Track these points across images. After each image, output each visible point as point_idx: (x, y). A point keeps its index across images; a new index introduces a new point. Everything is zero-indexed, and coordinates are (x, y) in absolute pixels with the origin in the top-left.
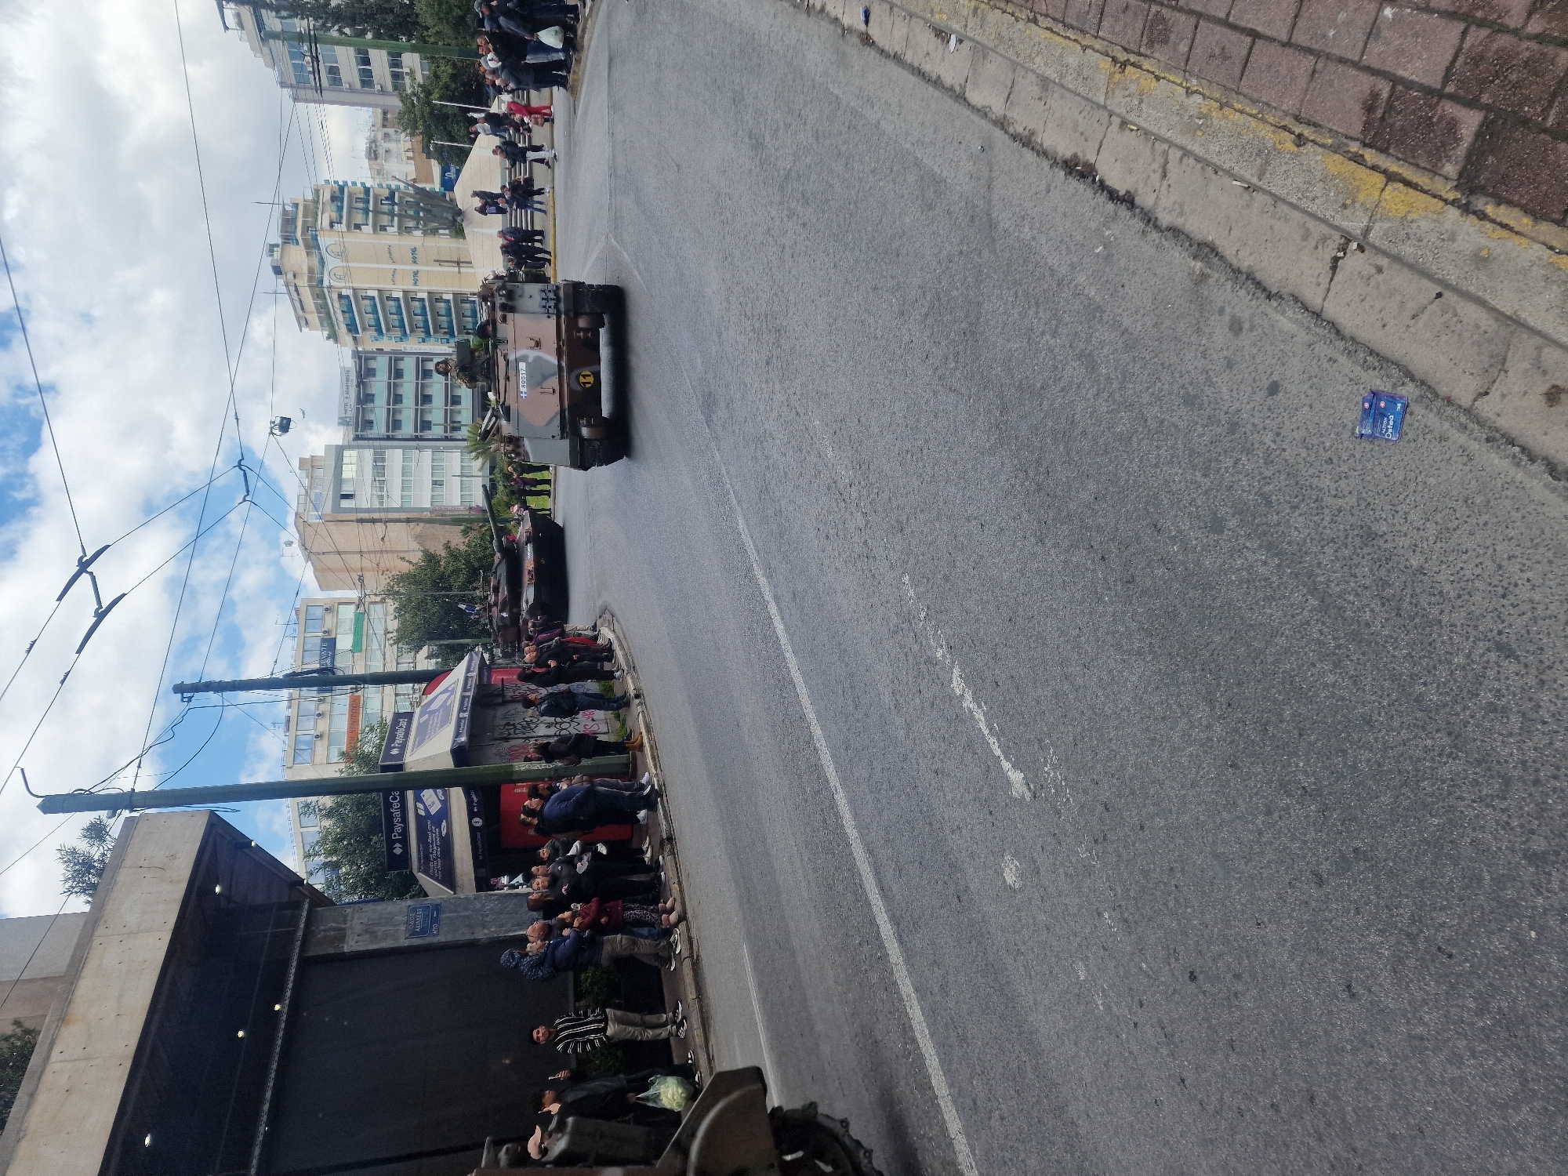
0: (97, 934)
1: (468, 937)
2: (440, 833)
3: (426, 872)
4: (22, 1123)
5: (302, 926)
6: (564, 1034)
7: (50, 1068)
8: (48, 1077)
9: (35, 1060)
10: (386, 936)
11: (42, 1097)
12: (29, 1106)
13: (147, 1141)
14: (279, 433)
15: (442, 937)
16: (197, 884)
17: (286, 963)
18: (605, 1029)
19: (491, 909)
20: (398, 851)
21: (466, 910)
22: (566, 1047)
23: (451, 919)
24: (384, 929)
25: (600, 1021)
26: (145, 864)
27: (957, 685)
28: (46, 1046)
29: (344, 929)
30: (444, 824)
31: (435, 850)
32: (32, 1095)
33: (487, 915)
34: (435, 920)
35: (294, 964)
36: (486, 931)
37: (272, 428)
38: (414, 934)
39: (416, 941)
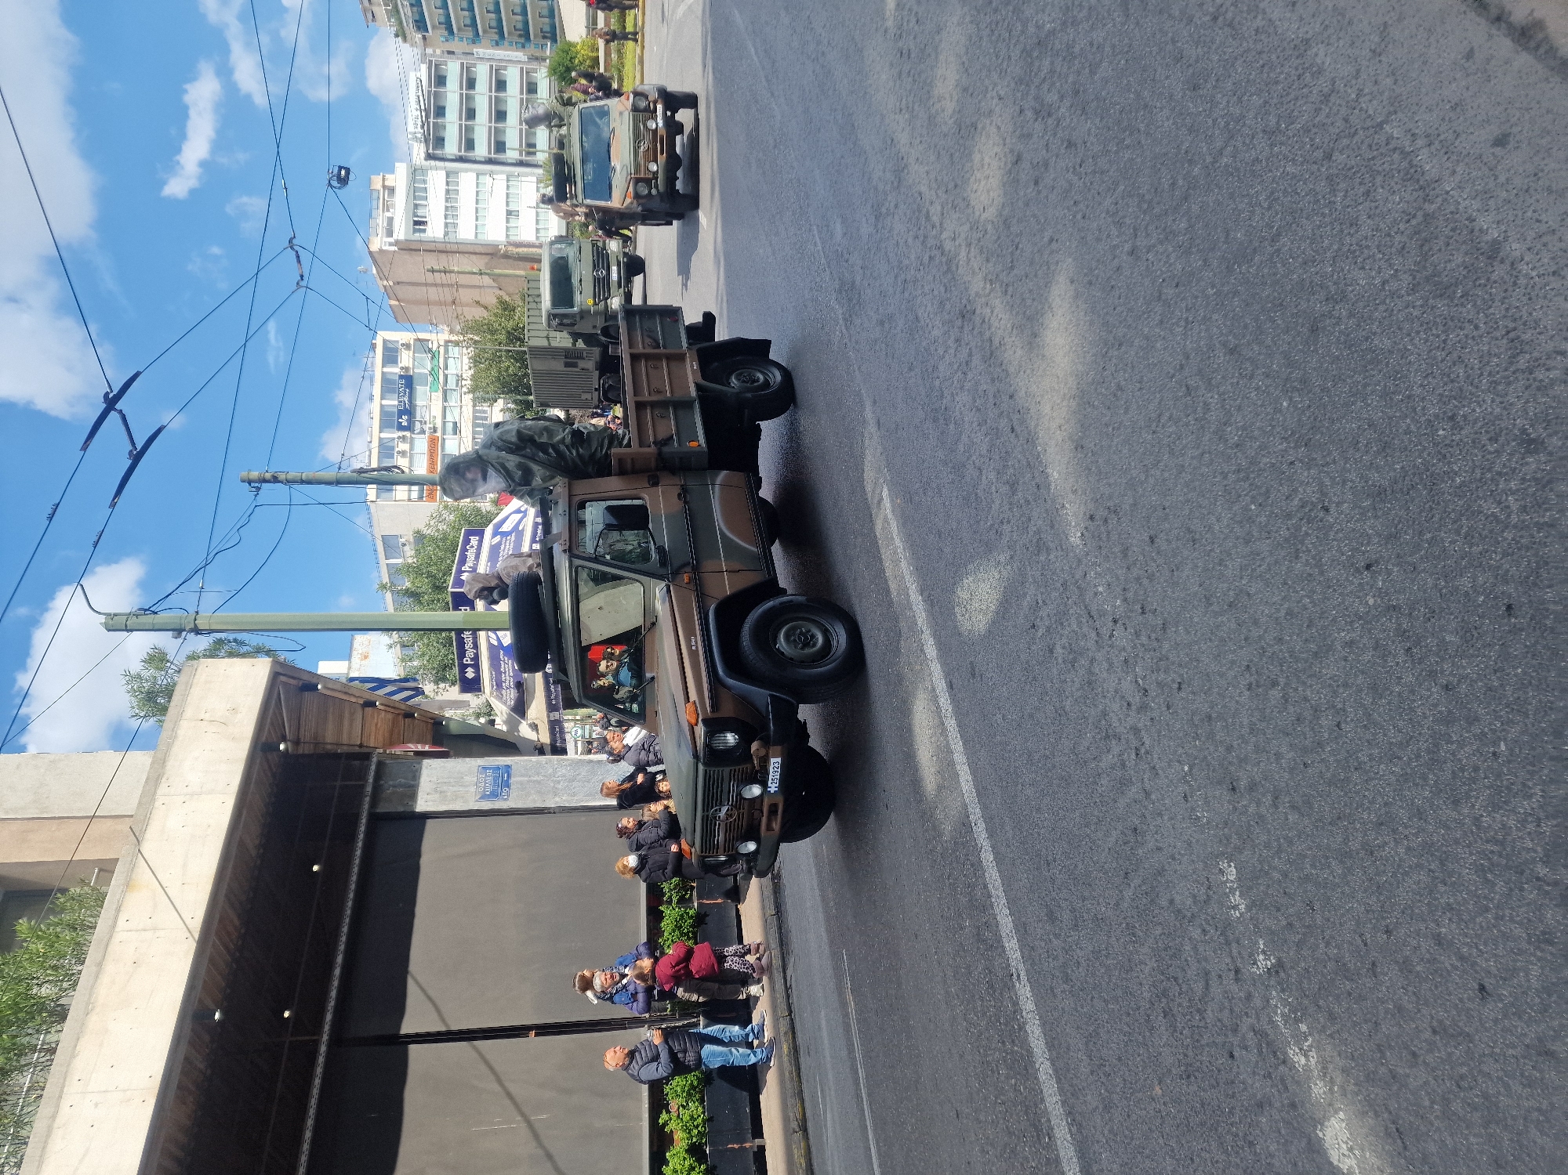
0: (159, 792)
1: (539, 805)
4: (90, 995)
5: (371, 780)
7: (118, 936)
8: (114, 946)
10: (455, 797)
11: (109, 967)
13: (217, 1016)
14: (337, 185)
15: (513, 801)
16: (261, 741)
17: (356, 817)
19: (563, 775)
20: (470, 674)
21: (538, 774)
23: (521, 783)
24: (455, 789)
26: (207, 717)
28: (114, 913)
29: (413, 786)
33: (559, 782)
34: (506, 781)
35: (364, 821)
36: (557, 799)
37: (330, 180)
38: (484, 797)
39: (486, 805)
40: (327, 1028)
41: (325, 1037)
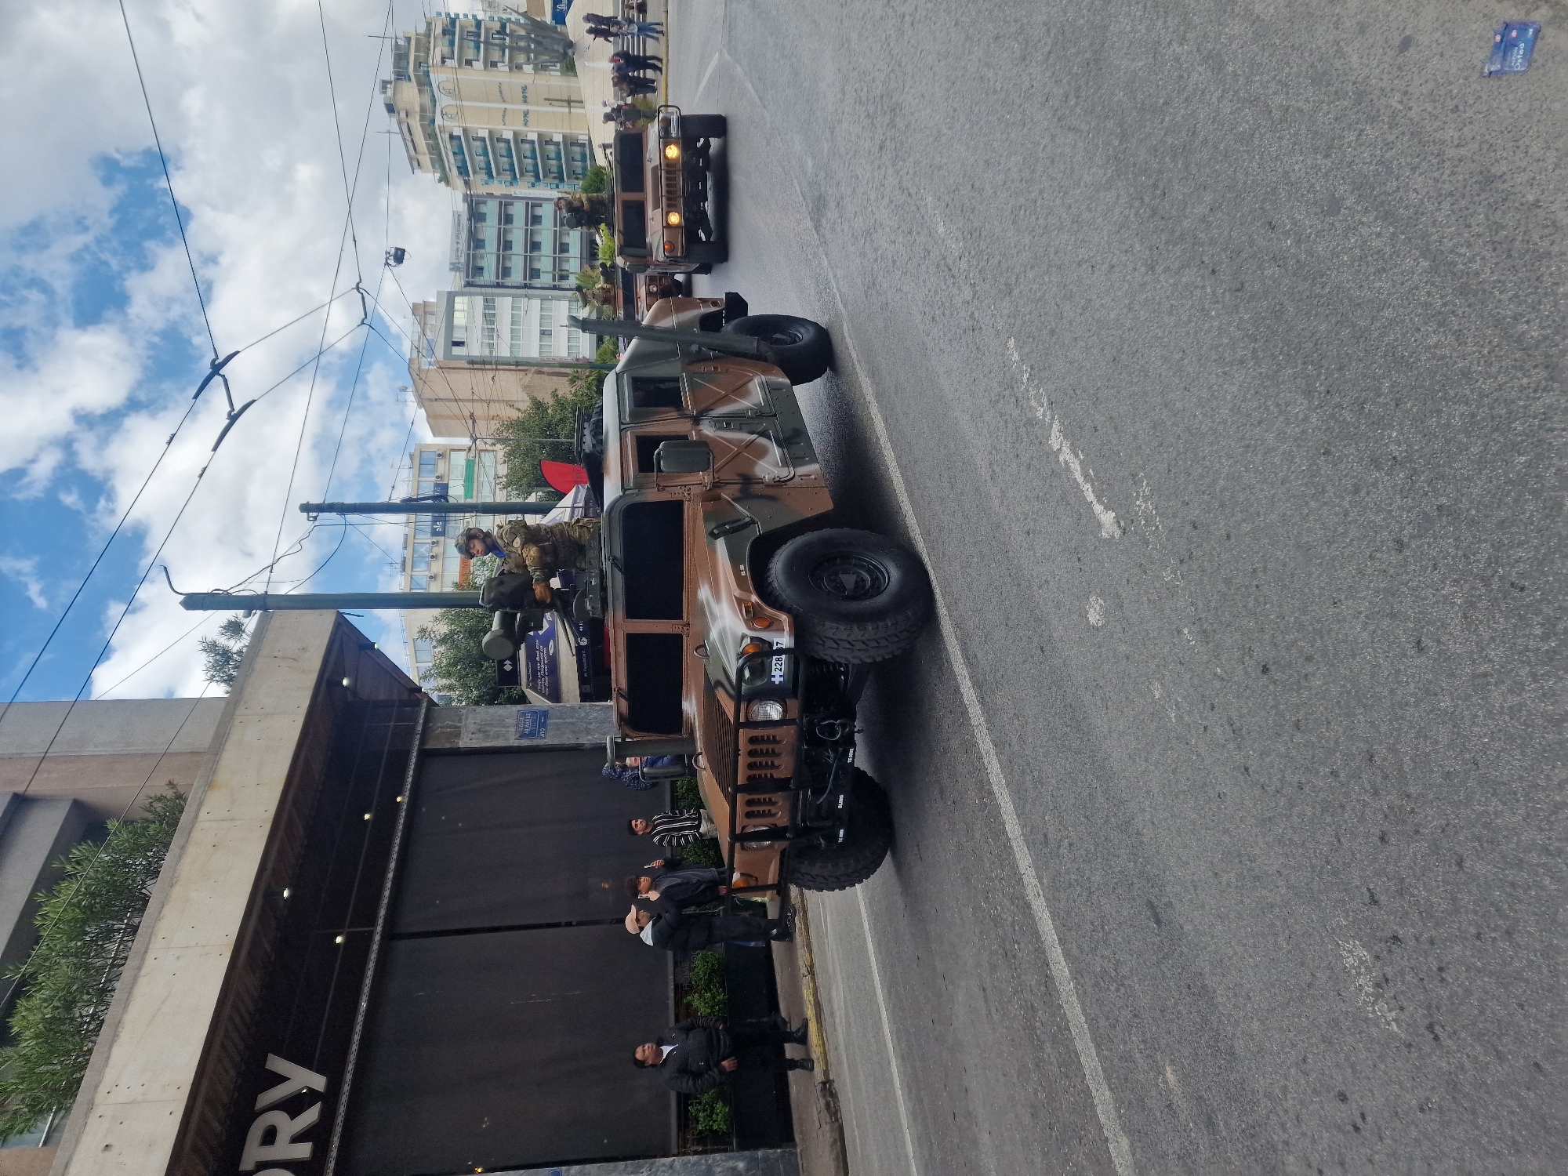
0: (237, 713)
1: (573, 741)
2: (548, 652)
3: (534, 689)
4: (174, 871)
5: (421, 721)
6: (660, 828)
7: (199, 826)
8: (196, 834)
9: (184, 818)
10: (497, 736)
11: (192, 850)
12: (180, 857)
13: (286, 894)
14: (394, 264)
15: (549, 739)
16: (326, 676)
17: (408, 753)
18: (699, 826)
19: (595, 718)
20: (508, 667)
21: (572, 717)
22: (662, 840)
23: (556, 724)
24: (496, 729)
25: (695, 820)
26: (279, 655)
27: (1056, 440)
28: (195, 807)
29: (459, 727)
30: (551, 643)
31: (543, 668)
32: (183, 848)
33: (591, 723)
34: (544, 725)
35: (415, 754)
36: (589, 737)
37: (387, 259)
38: (523, 736)
39: (525, 743)
40: (380, 921)
41: (379, 929)
